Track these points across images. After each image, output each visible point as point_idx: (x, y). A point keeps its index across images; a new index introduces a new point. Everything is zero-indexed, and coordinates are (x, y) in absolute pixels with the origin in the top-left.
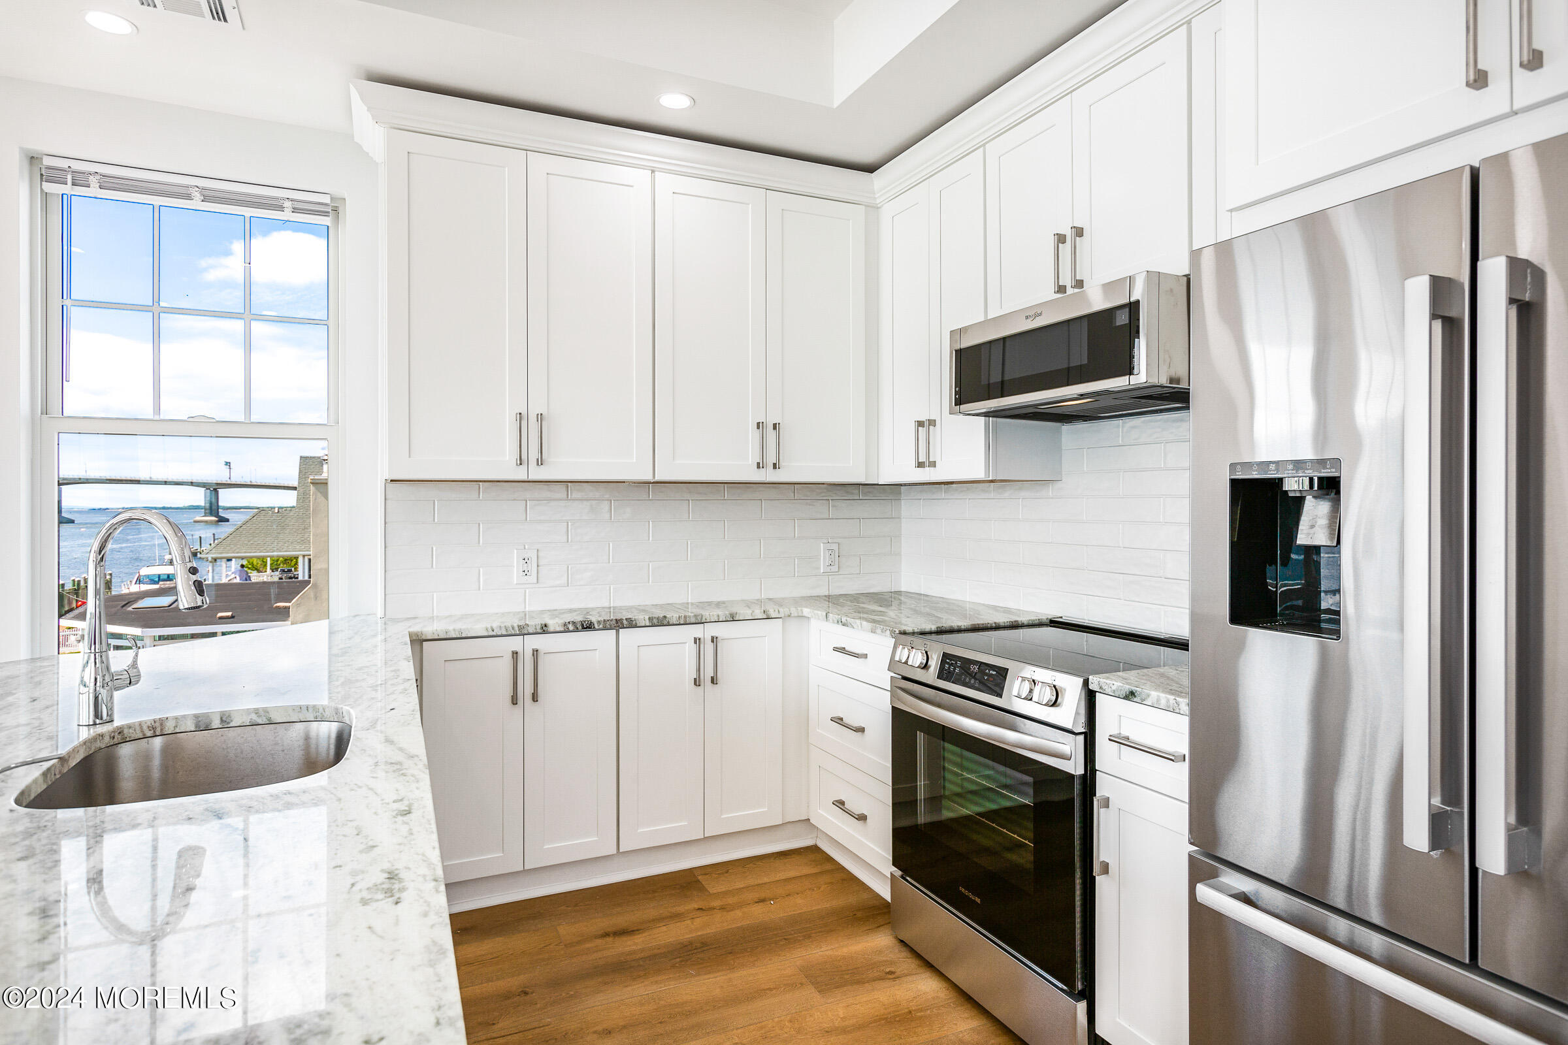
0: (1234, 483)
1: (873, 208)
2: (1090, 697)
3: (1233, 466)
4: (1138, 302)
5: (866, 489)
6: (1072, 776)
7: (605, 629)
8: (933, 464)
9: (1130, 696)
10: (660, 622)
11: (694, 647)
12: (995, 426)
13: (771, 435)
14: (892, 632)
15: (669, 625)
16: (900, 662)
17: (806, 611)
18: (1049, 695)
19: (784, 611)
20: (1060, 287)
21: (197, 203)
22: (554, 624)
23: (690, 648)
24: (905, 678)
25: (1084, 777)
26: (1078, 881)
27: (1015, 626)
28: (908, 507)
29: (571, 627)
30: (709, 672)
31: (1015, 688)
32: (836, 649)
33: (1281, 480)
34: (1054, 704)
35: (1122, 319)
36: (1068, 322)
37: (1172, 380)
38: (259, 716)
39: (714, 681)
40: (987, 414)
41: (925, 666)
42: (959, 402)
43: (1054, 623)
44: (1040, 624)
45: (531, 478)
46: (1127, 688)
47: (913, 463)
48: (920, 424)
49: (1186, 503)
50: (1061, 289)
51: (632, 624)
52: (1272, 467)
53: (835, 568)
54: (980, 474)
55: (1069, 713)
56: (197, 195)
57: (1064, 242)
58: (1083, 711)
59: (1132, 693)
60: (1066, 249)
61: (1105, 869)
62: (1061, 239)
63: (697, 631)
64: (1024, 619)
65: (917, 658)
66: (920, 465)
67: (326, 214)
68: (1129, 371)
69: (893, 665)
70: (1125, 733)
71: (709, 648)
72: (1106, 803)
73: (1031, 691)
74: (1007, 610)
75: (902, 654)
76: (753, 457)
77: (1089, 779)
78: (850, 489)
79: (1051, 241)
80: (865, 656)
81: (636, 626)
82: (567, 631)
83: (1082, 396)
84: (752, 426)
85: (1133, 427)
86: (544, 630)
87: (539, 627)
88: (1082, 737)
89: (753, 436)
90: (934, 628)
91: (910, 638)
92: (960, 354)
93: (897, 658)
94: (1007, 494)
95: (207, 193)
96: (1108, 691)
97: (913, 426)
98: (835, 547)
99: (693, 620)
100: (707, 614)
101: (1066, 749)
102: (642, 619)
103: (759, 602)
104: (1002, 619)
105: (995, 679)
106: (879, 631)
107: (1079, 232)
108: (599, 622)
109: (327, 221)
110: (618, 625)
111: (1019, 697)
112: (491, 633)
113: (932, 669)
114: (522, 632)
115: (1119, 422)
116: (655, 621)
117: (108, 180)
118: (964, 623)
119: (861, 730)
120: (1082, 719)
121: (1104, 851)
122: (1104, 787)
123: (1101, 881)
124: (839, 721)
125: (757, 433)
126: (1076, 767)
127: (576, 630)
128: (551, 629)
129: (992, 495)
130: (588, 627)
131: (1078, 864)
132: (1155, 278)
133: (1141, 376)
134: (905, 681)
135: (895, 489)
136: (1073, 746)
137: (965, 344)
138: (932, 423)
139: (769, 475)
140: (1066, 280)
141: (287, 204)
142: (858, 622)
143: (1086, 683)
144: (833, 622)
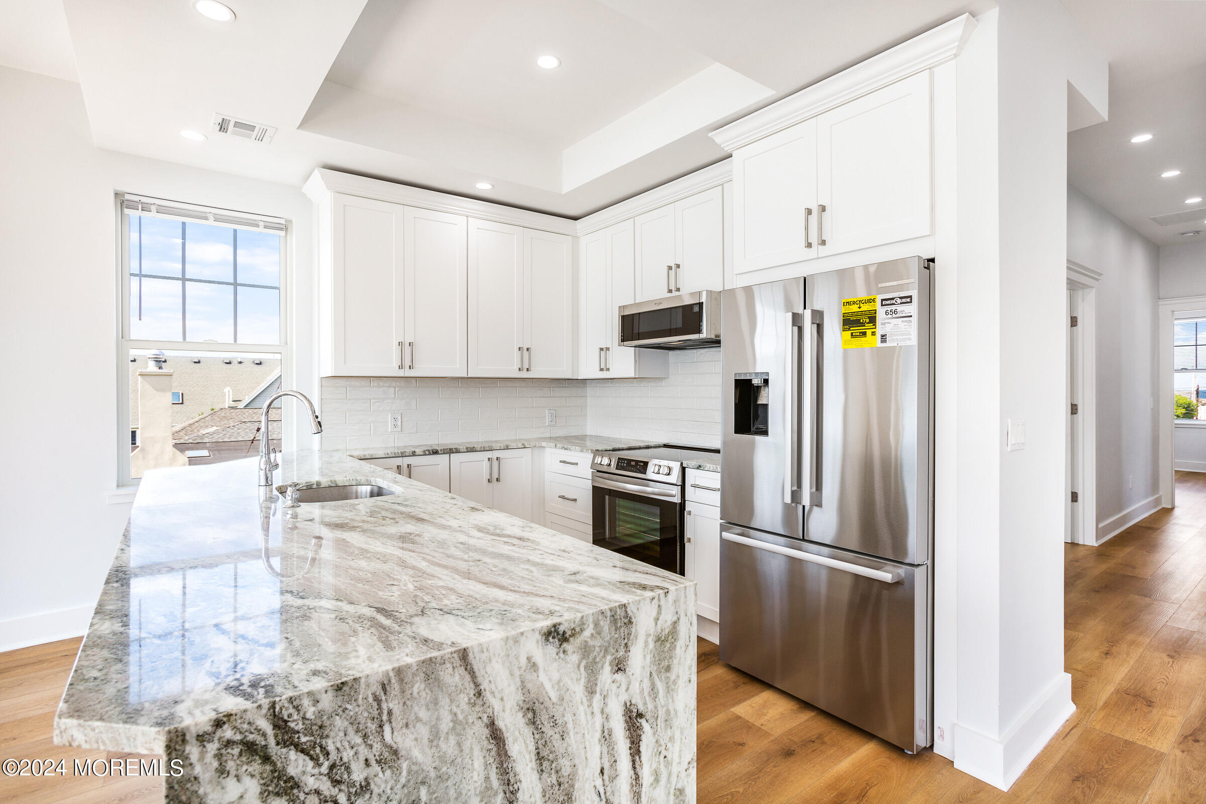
0: (736, 380)
1: (575, 238)
2: (683, 470)
3: (735, 374)
4: (703, 303)
5: (570, 381)
6: (676, 503)
7: (444, 453)
8: (608, 370)
9: (699, 467)
10: (471, 450)
11: (488, 463)
12: (639, 351)
13: (526, 353)
14: (592, 450)
15: (476, 451)
16: (597, 463)
17: (544, 444)
18: (666, 471)
19: (532, 444)
20: (669, 290)
21: (211, 222)
22: (418, 451)
23: (486, 464)
24: (598, 471)
25: (681, 503)
26: (678, 547)
27: (648, 447)
28: (590, 390)
29: (427, 453)
30: (495, 476)
31: (651, 468)
32: (561, 462)
33: (751, 380)
34: (669, 474)
35: (696, 309)
36: (671, 308)
37: (716, 336)
38: (332, 483)
39: (498, 480)
40: (635, 347)
41: (609, 465)
42: (623, 341)
43: (666, 446)
44: (659, 447)
45: (406, 375)
46: (698, 464)
47: (598, 369)
48: (602, 349)
49: (720, 389)
50: (670, 291)
51: (457, 451)
52: (748, 375)
53: (554, 423)
54: (632, 375)
55: (675, 477)
56: (211, 217)
57: (671, 269)
58: (680, 476)
59: (700, 466)
60: (672, 272)
61: (689, 540)
62: (670, 268)
63: (489, 454)
64: (652, 444)
65: (606, 461)
66: (602, 370)
67: (281, 229)
68: (699, 331)
69: (593, 465)
70: (697, 483)
71: (495, 463)
72: (690, 513)
73: (659, 470)
74: (643, 441)
75: (598, 460)
76: (517, 365)
77: (682, 505)
78: (561, 381)
79: (666, 269)
80: (577, 464)
81: (459, 452)
82: (425, 455)
83: (679, 341)
84: (516, 349)
85: (701, 354)
86: (414, 454)
87: (411, 453)
88: (680, 487)
89: (517, 354)
90: (611, 448)
91: (601, 453)
92: (624, 318)
93: (596, 462)
94: (642, 385)
95: (216, 216)
96: (691, 466)
97: (598, 350)
98: (553, 412)
99: (488, 449)
100: (495, 446)
101: (674, 492)
102: (463, 448)
103: (520, 440)
104: (642, 445)
105: (643, 466)
106: (585, 451)
107: (678, 266)
108: (441, 450)
109: (282, 233)
110: (450, 451)
111: (653, 472)
112: (387, 456)
113: (612, 466)
114: (403, 455)
115: (694, 351)
116: (469, 449)
117: (161, 208)
118: (625, 446)
119: (575, 500)
120: (680, 479)
121: (688, 534)
122: (689, 507)
123: (687, 545)
124: (563, 497)
125: (519, 353)
126: (677, 500)
127: (430, 454)
128: (417, 454)
129: (635, 385)
130: (435, 452)
131: (678, 540)
132: (710, 293)
133: (704, 335)
134: (599, 471)
135: (584, 381)
136: (676, 491)
137: (626, 313)
138: (608, 349)
139: (525, 375)
140: (673, 287)
141: (261, 224)
142: (574, 447)
143: (682, 464)
144: (560, 448)
